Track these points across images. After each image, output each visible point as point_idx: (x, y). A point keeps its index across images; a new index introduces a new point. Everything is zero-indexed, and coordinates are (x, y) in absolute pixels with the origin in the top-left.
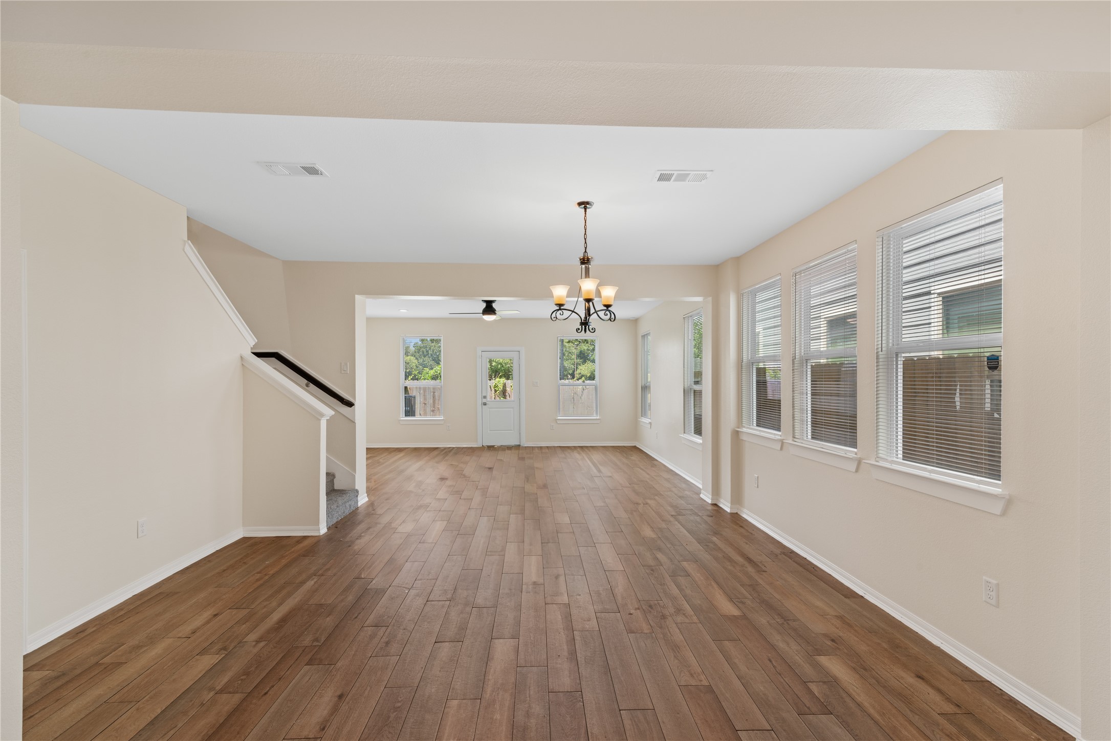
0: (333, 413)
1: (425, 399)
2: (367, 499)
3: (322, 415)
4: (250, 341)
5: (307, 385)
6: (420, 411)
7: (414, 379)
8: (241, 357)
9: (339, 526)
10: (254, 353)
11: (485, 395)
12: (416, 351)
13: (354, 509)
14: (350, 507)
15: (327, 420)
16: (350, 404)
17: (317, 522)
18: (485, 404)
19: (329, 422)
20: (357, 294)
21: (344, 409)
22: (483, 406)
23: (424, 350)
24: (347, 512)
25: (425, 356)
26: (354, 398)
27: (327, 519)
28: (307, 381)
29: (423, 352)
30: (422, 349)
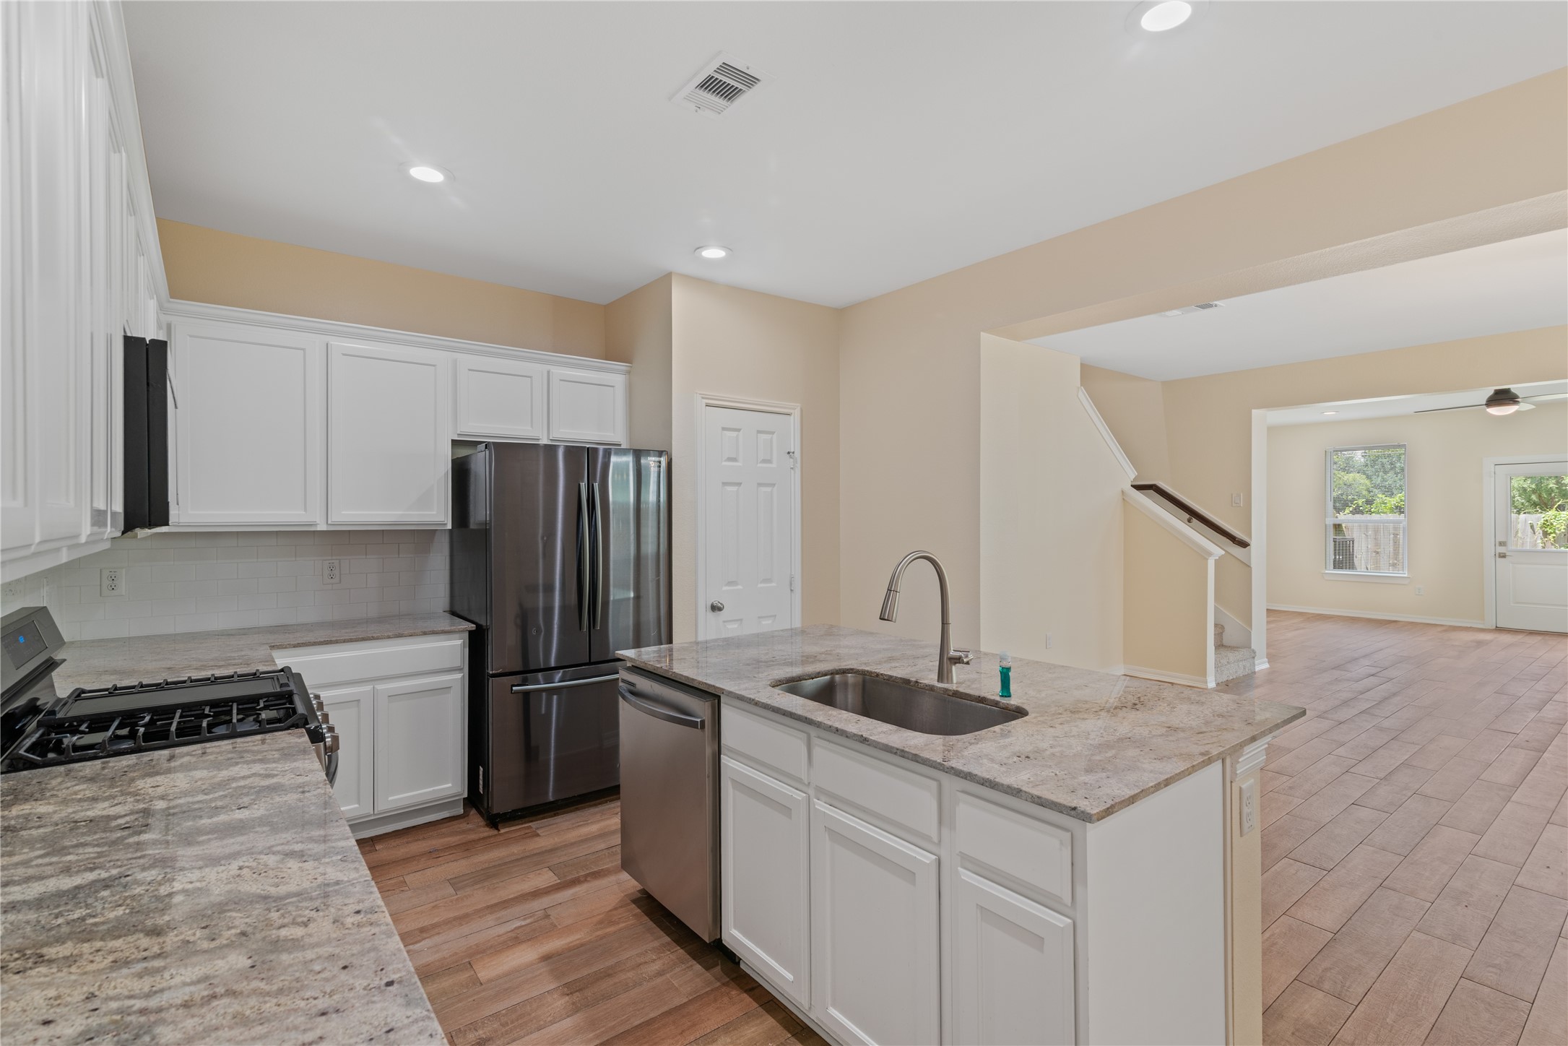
0: (1223, 552)
1: (1377, 544)
2: (1266, 666)
3: (1210, 554)
4: (1131, 475)
5: (1189, 521)
6: (1366, 563)
7: (1357, 511)
8: (1122, 491)
9: (1230, 685)
10: (1134, 486)
11: (1503, 539)
12: (1368, 462)
13: (1250, 672)
14: (1244, 669)
15: (1215, 560)
16: (1244, 544)
17: (1203, 673)
18: (1503, 556)
19: (1218, 563)
20: (1254, 409)
21: (1237, 551)
22: (1498, 559)
23: (1384, 460)
24: (1241, 673)
25: (1386, 472)
26: (1250, 536)
27: (1216, 673)
28: (1189, 516)
29: (1383, 465)
30: (1380, 460)
